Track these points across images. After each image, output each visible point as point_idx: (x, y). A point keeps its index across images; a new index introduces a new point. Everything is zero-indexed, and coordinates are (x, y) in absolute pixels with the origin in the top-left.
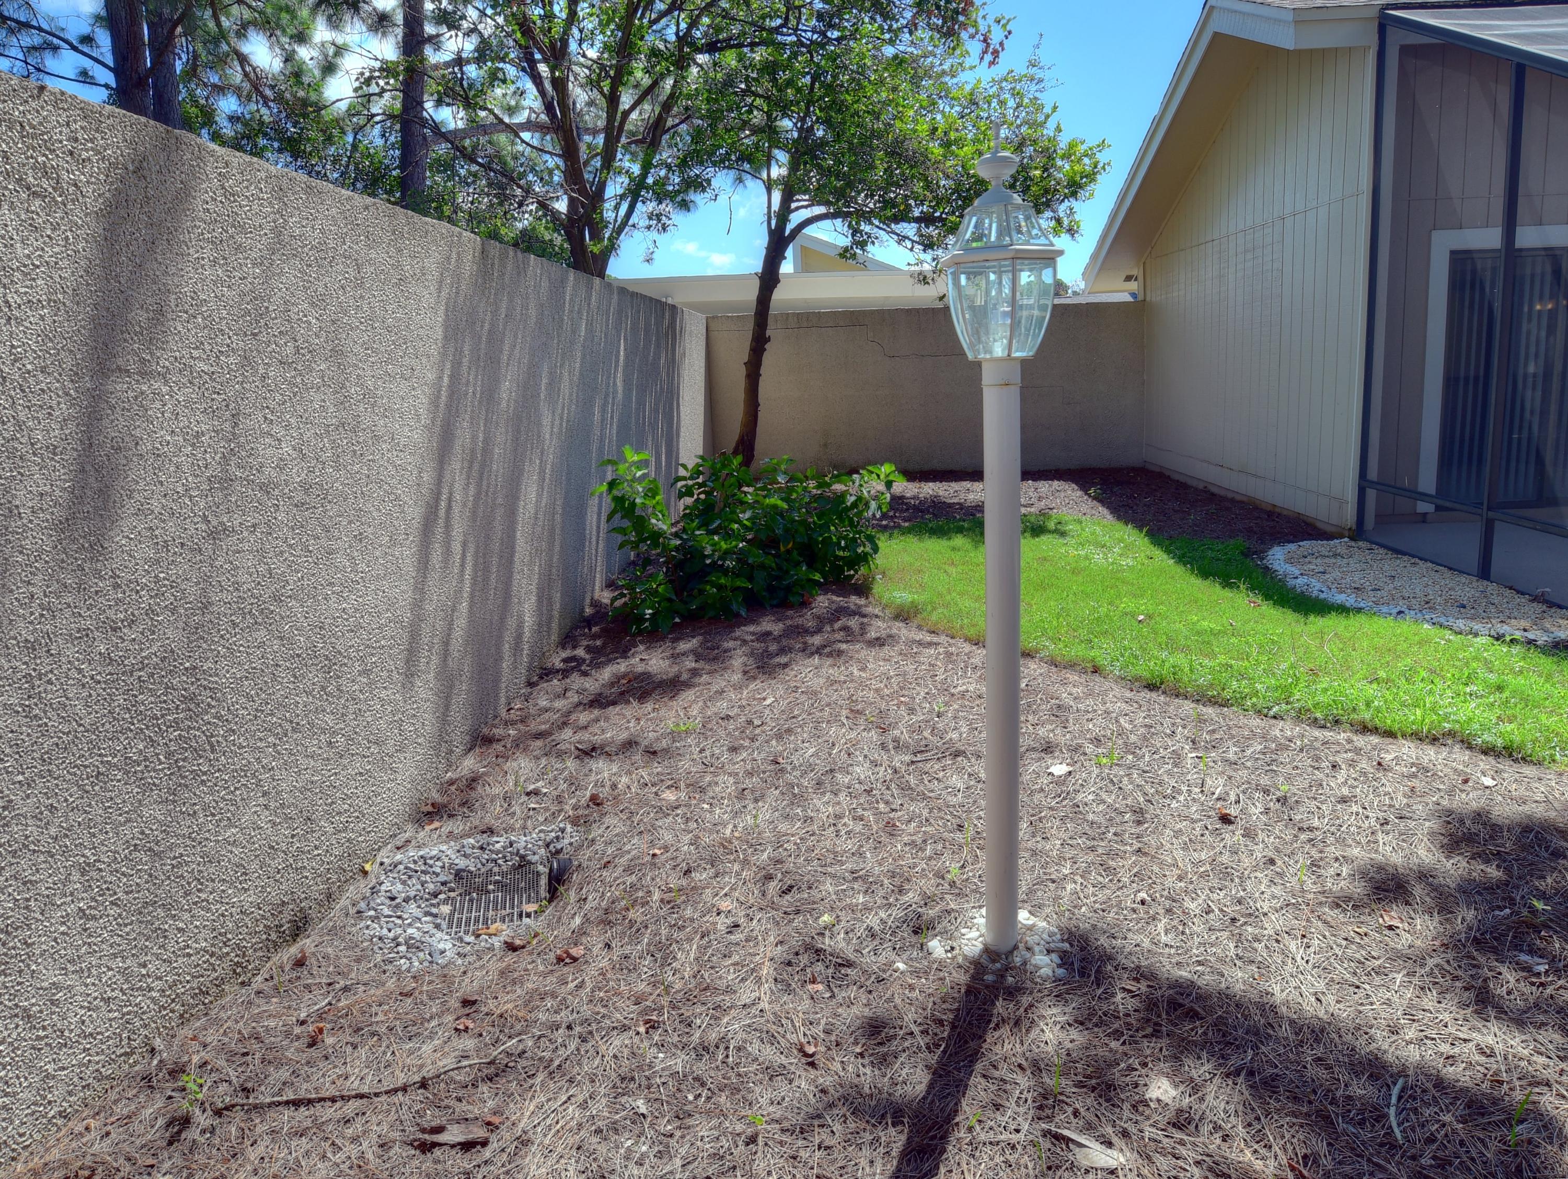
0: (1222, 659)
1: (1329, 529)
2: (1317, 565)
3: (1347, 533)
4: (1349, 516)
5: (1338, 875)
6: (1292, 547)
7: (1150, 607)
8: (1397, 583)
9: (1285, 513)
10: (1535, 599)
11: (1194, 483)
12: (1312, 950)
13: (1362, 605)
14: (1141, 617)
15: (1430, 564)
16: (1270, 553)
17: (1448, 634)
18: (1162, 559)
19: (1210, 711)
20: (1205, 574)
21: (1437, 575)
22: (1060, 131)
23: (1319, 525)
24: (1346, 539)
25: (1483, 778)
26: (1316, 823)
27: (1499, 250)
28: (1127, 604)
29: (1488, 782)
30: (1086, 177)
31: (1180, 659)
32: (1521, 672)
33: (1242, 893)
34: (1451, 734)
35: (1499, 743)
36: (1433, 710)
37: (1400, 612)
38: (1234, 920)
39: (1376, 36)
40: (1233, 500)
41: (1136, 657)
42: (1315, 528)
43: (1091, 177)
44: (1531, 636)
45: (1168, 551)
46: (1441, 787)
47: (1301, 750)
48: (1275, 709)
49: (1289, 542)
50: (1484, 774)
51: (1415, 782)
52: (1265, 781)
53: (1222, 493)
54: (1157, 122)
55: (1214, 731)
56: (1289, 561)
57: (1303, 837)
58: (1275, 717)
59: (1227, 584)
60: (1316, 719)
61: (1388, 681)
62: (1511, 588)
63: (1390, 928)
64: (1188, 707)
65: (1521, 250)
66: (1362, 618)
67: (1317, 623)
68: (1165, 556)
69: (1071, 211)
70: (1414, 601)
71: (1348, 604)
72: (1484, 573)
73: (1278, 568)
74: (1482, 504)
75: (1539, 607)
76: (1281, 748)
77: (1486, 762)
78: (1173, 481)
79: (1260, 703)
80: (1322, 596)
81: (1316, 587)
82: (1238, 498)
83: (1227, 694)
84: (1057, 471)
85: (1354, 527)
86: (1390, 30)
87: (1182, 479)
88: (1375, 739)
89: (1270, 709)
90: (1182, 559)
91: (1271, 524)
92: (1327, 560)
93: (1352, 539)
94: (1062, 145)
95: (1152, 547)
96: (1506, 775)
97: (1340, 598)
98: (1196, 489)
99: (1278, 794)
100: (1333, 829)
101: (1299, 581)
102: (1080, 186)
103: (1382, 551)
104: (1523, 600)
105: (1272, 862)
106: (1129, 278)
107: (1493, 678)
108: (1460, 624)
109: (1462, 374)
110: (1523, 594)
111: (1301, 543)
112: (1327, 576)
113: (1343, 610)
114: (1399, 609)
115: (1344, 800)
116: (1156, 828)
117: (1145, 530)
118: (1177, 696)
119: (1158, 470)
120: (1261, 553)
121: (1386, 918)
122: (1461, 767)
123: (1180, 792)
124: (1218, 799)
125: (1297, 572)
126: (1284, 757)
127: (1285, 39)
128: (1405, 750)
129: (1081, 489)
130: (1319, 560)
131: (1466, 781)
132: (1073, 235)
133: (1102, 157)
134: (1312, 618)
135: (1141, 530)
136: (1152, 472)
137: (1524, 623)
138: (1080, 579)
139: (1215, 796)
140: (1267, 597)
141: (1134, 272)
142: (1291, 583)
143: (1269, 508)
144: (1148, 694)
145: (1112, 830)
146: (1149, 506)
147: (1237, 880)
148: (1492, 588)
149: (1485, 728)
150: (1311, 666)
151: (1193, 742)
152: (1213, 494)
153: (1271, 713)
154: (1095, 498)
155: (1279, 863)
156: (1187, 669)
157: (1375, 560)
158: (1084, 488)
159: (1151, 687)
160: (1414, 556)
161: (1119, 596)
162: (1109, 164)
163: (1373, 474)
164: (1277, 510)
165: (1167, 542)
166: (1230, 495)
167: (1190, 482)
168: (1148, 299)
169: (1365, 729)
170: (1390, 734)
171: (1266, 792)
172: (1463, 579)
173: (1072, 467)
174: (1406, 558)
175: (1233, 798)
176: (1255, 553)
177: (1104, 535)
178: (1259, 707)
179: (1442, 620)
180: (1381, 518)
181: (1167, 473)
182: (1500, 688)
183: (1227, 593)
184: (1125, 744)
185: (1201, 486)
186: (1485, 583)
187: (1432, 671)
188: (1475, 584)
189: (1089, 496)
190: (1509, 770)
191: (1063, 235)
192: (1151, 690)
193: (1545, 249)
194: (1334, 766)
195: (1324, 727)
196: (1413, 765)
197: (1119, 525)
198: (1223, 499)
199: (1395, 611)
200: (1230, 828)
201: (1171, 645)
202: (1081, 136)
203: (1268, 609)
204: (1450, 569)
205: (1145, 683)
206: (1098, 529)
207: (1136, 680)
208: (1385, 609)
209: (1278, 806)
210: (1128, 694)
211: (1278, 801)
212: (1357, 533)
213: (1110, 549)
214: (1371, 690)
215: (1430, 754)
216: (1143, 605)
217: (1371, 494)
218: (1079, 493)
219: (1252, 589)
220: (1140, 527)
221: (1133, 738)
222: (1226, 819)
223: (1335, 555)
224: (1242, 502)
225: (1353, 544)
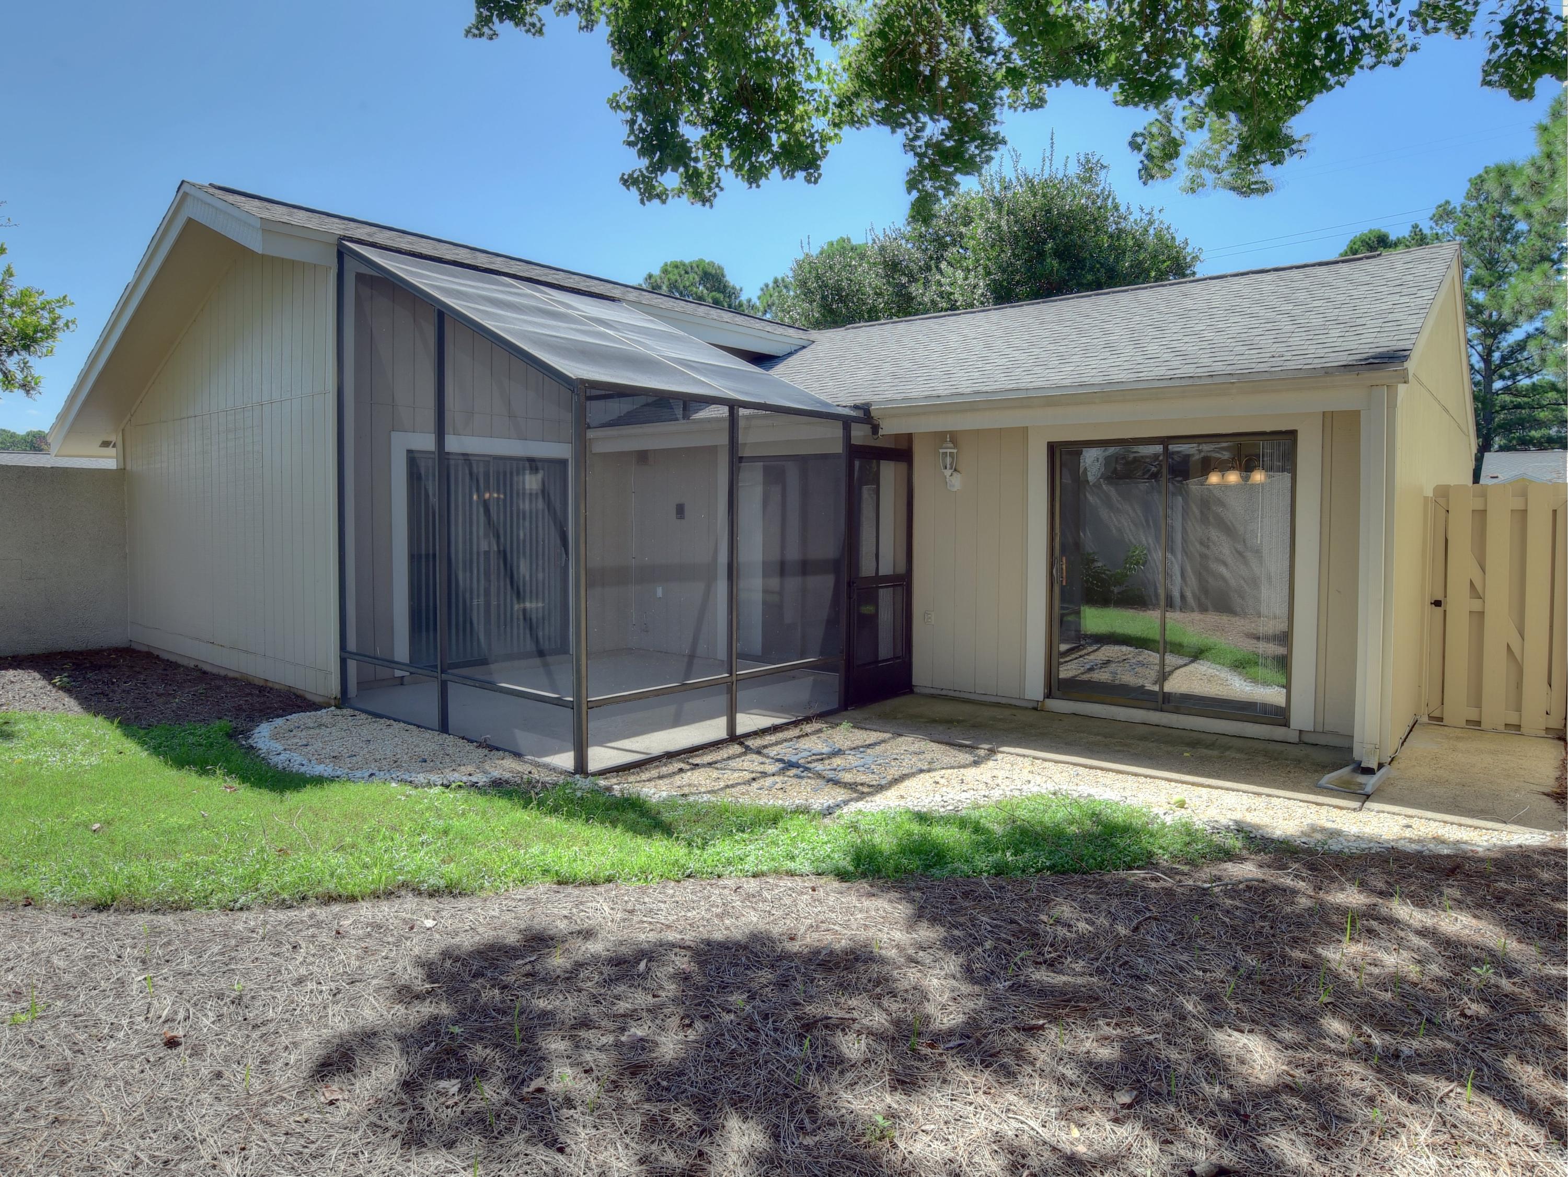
0: (186, 857)
1: (317, 699)
2: (301, 737)
3: (333, 702)
4: (334, 687)
5: (287, 1064)
6: (279, 722)
7: (110, 811)
8: (372, 747)
9: (277, 687)
10: (480, 745)
11: (185, 662)
12: (250, 1161)
13: (339, 773)
14: (97, 826)
15: (402, 724)
16: (257, 730)
17: (409, 790)
18: (135, 753)
19: (167, 920)
20: (181, 763)
21: (407, 734)
22: (11, 275)
23: (309, 696)
24: (333, 708)
25: (426, 922)
26: (271, 1014)
27: (433, 453)
28: (81, 813)
29: (429, 923)
30: (42, 331)
31: (137, 868)
32: (463, 814)
33: (180, 1126)
34: (404, 885)
35: (442, 883)
36: (390, 866)
37: (372, 775)
38: (166, 1162)
39: (336, 260)
40: (225, 678)
41: (84, 876)
42: (303, 698)
43: (50, 332)
44: (474, 779)
45: (142, 743)
46: (390, 939)
47: (263, 939)
48: (242, 900)
49: (278, 716)
50: (427, 917)
51: (369, 943)
52: (223, 984)
53: (215, 671)
54: (131, 290)
55: (169, 943)
56: (275, 737)
57: (255, 1035)
58: (241, 909)
59: (204, 771)
60: (284, 900)
61: (353, 846)
62: (463, 738)
63: (331, 1103)
64: (142, 921)
65: (448, 453)
66: (335, 787)
67: (293, 799)
68: (139, 748)
69: (25, 366)
70: (384, 762)
71: (326, 774)
72: (444, 728)
73: (260, 745)
74: (436, 666)
75: (483, 752)
76: (244, 940)
77: (429, 905)
78: (163, 660)
79: (225, 897)
80: (303, 769)
81: (297, 761)
82: (231, 675)
83: (188, 896)
84: (14, 658)
85: (339, 696)
86: (347, 259)
87: (173, 658)
88: (336, 908)
89: (236, 901)
90: (156, 750)
91: (262, 700)
92: (311, 732)
93: (338, 707)
94: (13, 291)
95: (123, 739)
96: (444, 914)
97: (319, 769)
98: (186, 668)
99: (233, 995)
100: (287, 1016)
101: (281, 757)
102: (34, 340)
103: (363, 716)
104: (471, 747)
105: (219, 1075)
106: (105, 444)
107: (441, 824)
108: (421, 778)
109: (423, 552)
110: (472, 742)
111: (289, 717)
112: (309, 748)
113: (319, 781)
114: (371, 771)
115: (300, 981)
116: (85, 1082)
117: (116, 721)
118: (132, 911)
119: (145, 649)
120: (246, 733)
121: (327, 1095)
122: (409, 916)
123: (119, 1028)
124: (165, 1022)
125: (281, 748)
126: (244, 952)
127: (255, 243)
128: (363, 912)
129: (44, 678)
130: (304, 733)
131: (412, 928)
132: (28, 392)
133: (65, 313)
134: (288, 794)
135: (112, 722)
136: (139, 652)
137: (470, 769)
138: (24, 790)
139: (161, 1020)
140: (244, 779)
141: (113, 438)
142: (275, 759)
143: (262, 683)
144: (95, 917)
145: (22, 1107)
146: (128, 692)
147: (175, 1113)
148: (449, 739)
149: (431, 872)
150: (281, 846)
151: (144, 962)
152: (205, 673)
153: (238, 905)
154: (61, 688)
155: (227, 1074)
156: (146, 879)
157: (354, 726)
158: (48, 676)
159: (101, 907)
160: (389, 718)
161: (71, 805)
162: (73, 322)
163: (352, 646)
164: (270, 685)
165: (142, 732)
166: (223, 673)
167: (180, 661)
168: (128, 468)
169: (329, 899)
170: (353, 899)
171: (220, 997)
172: (428, 734)
173: (36, 652)
174: (382, 721)
175: (181, 1016)
176: (242, 732)
177: (66, 732)
178: (225, 901)
179: (406, 777)
180: (362, 685)
181: (156, 653)
182: (446, 833)
183: (204, 781)
184: (56, 987)
185: (192, 665)
186: (445, 736)
187: (393, 828)
188: (436, 738)
189: (54, 685)
190: (448, 905)
191: (16, 390)
192: (100, 911)
193: (463, 454)
194: (295, 947)
195: (291, 907)
196: (368, 925)
197: (87, 718)
198: (216, 677)
199: (367, 774)
200: (175, 1052)
201: (129, 852)
202: (37, 285)
203: (246, 793)
204: (419, 726)
205: (93, 905)
206: (59, 726)
207: (83, 903)
208: (358, 774)
209: (233, 1008)
210: (70, 923)
211: (233, 1002)
212: (342, 701)
213: (72, 749)
214: (336, 859)
215: (385, 910)
216: (103, 809)
217: (352, 665)
218: (42, 683)
219: (229, 773)
220: (110, 718)
221: (67, 977)
222: (172, 1043)
223: (320, 726)
224: (236, 679)
225: (338, 712)
